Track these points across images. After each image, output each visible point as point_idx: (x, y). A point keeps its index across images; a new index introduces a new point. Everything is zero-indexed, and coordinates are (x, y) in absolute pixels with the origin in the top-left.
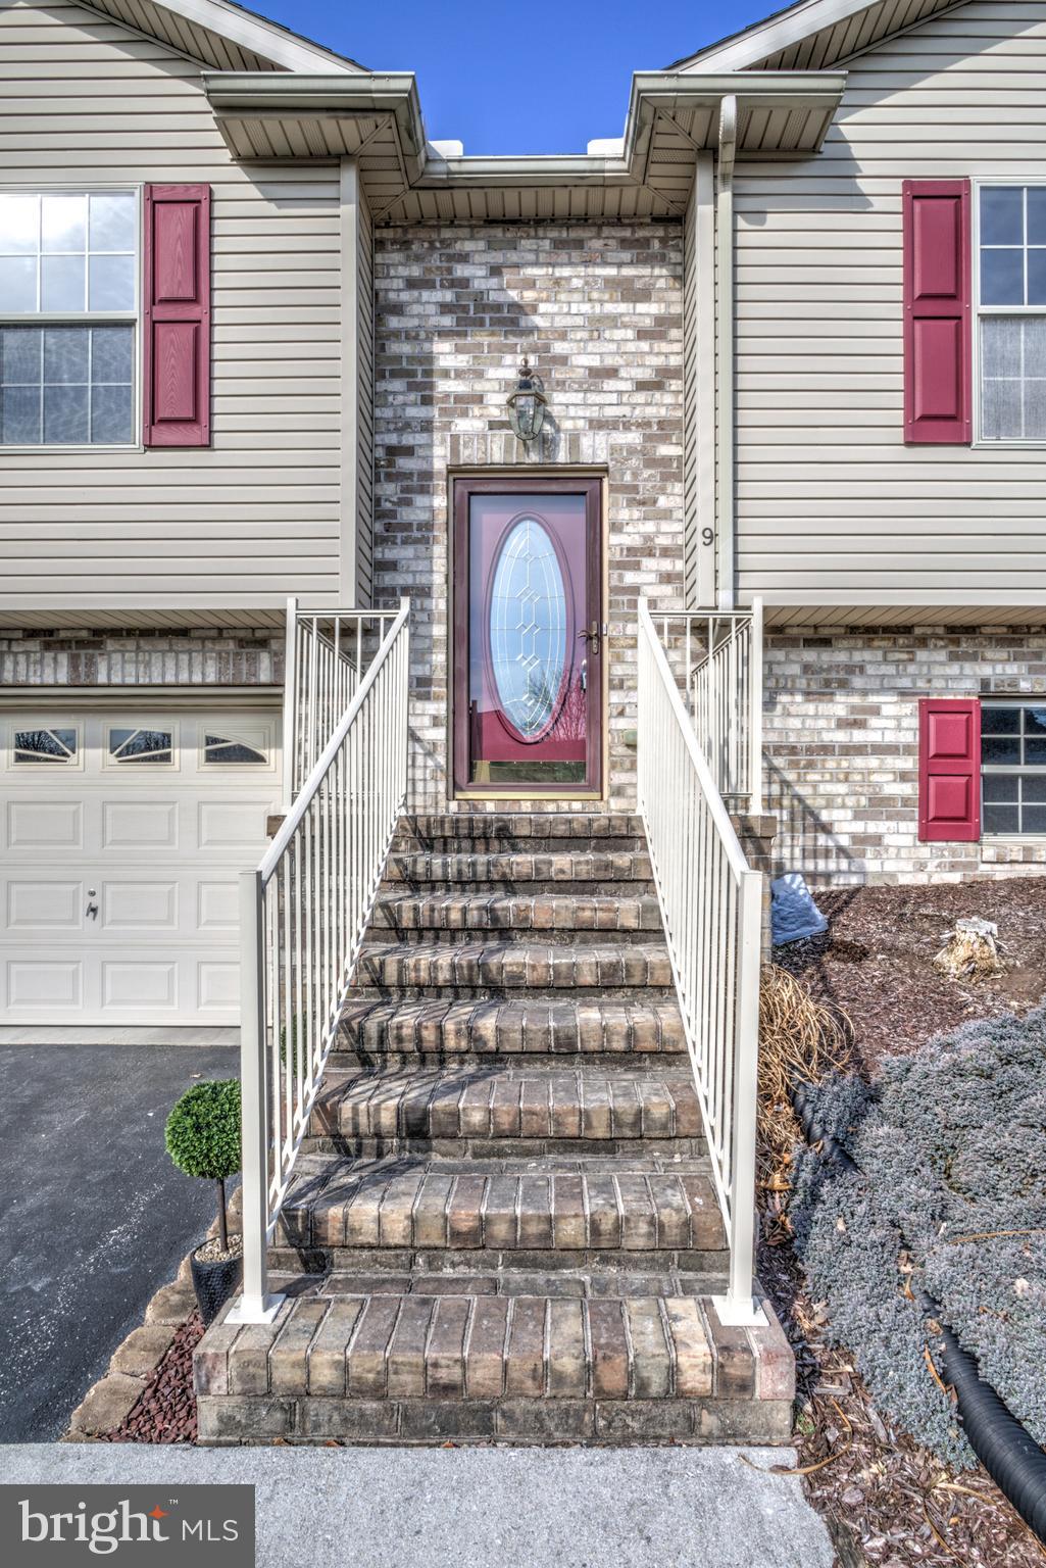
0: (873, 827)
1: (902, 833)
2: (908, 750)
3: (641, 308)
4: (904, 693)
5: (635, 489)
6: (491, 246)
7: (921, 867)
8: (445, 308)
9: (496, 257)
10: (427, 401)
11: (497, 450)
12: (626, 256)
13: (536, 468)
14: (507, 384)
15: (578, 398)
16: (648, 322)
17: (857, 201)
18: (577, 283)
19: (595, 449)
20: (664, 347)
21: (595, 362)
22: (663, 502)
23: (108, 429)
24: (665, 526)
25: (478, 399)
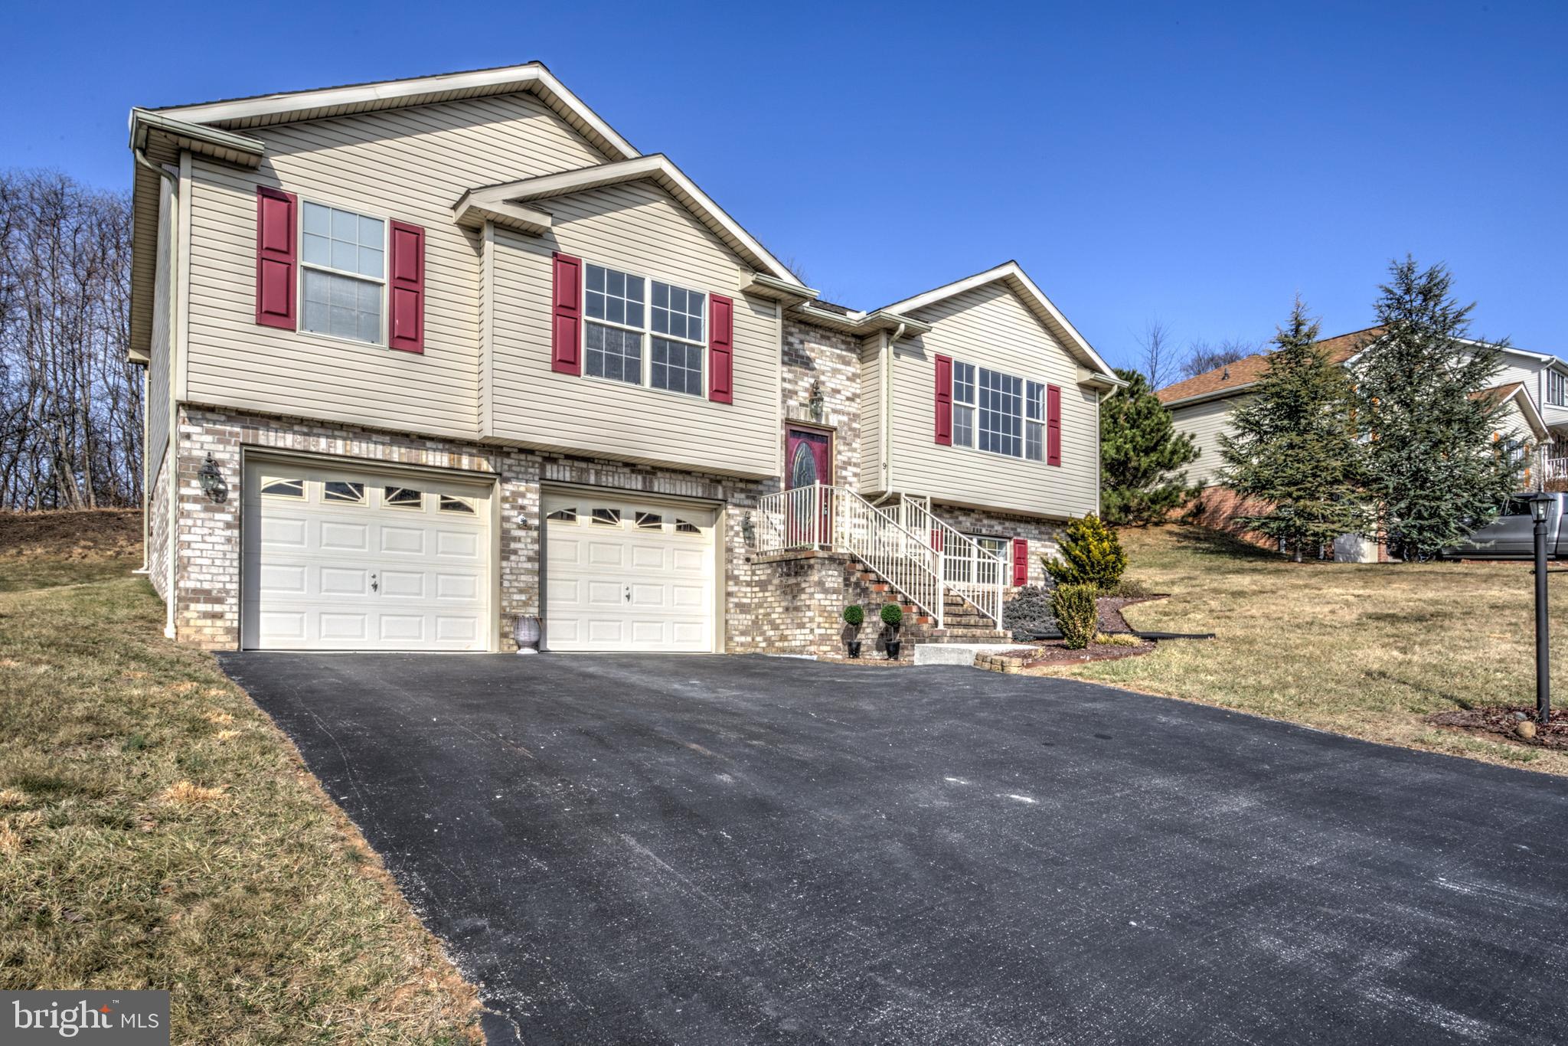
3: (848, 368)
5: (845, 438)
6: (801, 331)
9: (802, 337)
11: (802, 415)
12: (843, 347)
13: (814, 424)
14: (806, 390)
15: (828, 399)
16: (850, 374)
18: (828, 354)
19: (834, 420)
20: (854, 385)
21: (833, 386)
22: (854, 445)
23: (694, 390)
24: (855, 455)
25: (796, 393)
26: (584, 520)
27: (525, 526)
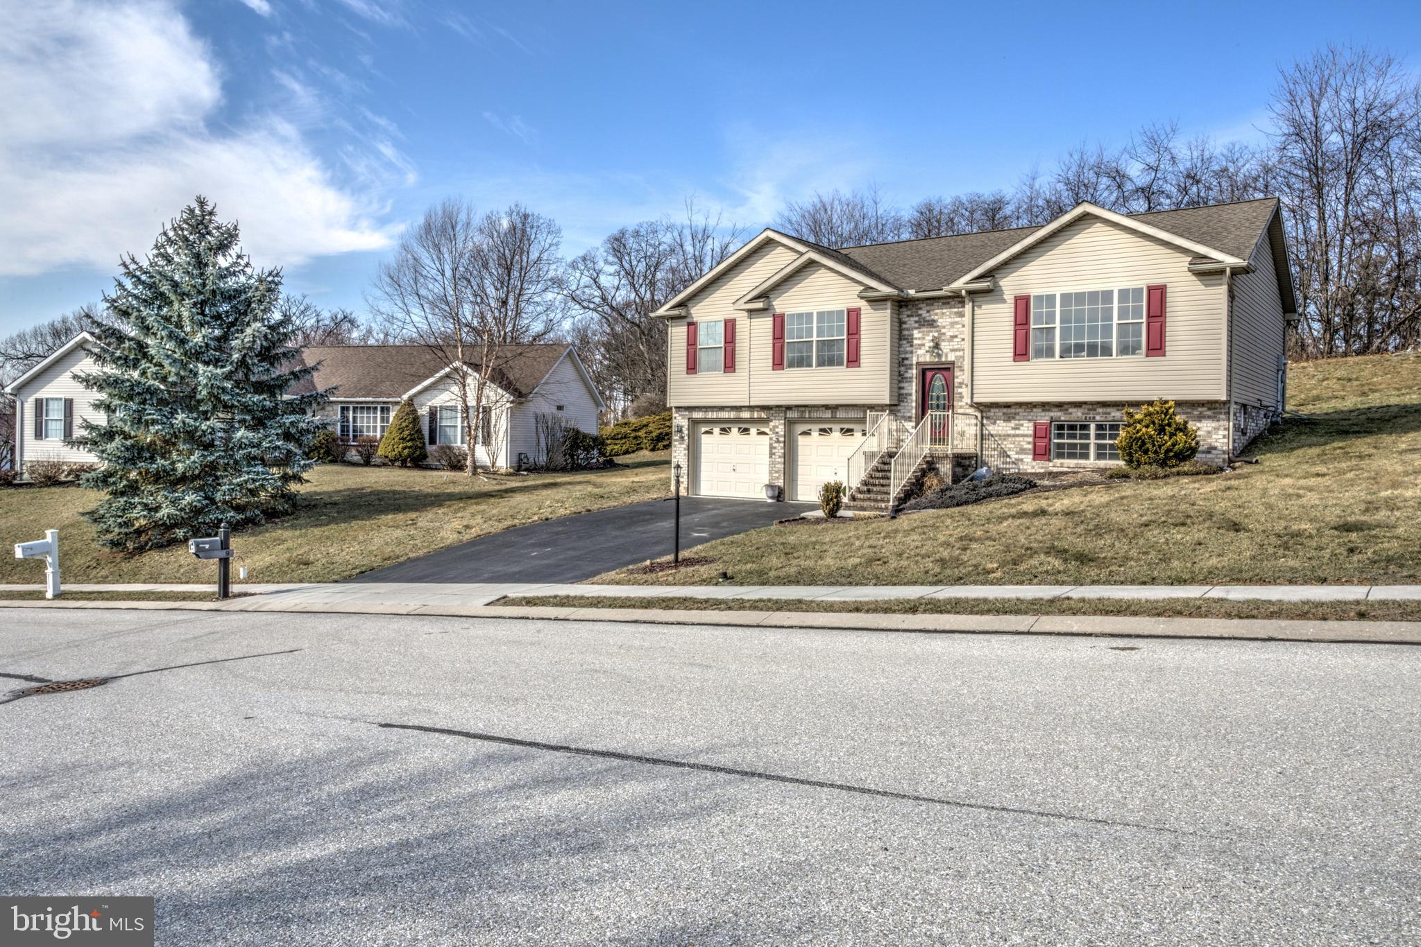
0: (1021, 457)
1: (1028, 458)
2: (1030, 436)
3: (963, 319)
4: (1030, 420)
6: (927, 305)
7: (1033, 467)
8: (916, 322)
9: (928, 308)
10: (912, 346)
11: (928, 358)
12: (958, 306)
13: (938, 362)
14: (930, 341)
15: (947, 343)
17: (1004, 301)
18: (948, 313)
19: (951, 357)
21: (952, 334)
23: (841, 364)
25: (924, 345)
26: (815, 434)
27: (778, 441)
